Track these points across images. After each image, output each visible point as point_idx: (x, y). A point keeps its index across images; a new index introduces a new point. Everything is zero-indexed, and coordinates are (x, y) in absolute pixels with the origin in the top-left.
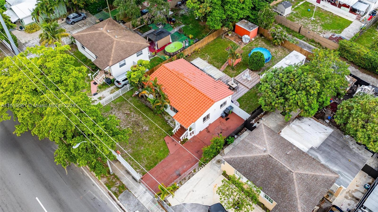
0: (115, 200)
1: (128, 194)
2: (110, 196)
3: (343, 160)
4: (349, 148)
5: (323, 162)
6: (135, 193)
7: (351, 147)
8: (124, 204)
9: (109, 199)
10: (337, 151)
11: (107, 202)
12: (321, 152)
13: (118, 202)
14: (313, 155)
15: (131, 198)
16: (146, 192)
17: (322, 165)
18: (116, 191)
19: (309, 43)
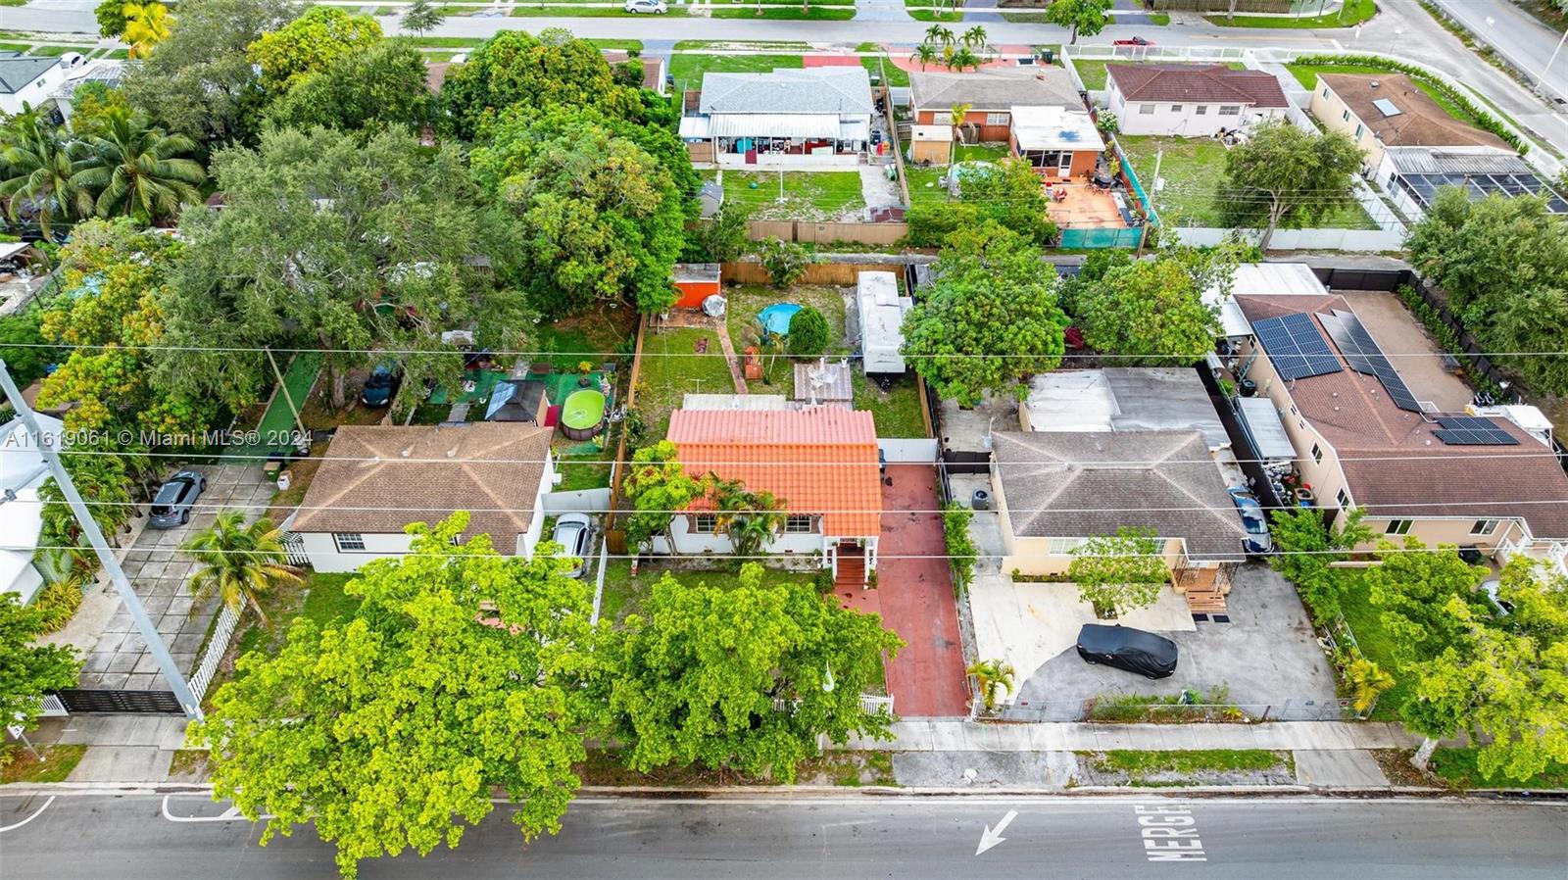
0: (897, 794)
1: (905, 759)
2: (878, 797)
3: (1176, 405)
4: (1157, 381)
5: (1155, 426)
6: (917, 745)
7: (1159, 378)
8: (926, 783)
9: (884, 802)
10: (1149, 397)
11: (890, 812)
12: (1133, 415)
13: (909, 790)
14: (1130, 426)
15: (921, 759)
16: (934, 727)
17: (1160, 433)
18: (878, 776)
19: (839, 252)
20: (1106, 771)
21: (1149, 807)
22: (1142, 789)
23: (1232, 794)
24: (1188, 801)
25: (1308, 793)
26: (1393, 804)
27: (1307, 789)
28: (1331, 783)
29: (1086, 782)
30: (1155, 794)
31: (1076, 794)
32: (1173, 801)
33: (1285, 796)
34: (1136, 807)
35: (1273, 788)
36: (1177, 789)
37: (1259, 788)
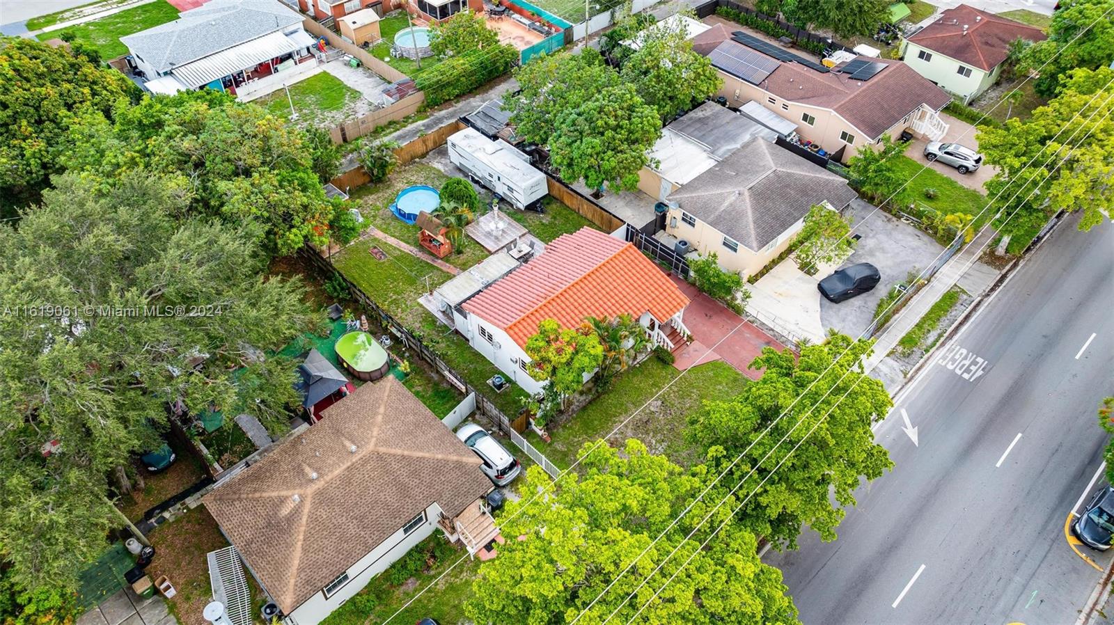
12: (720, 144)
20: (909, 354)
21: (944, 358)
22: (931, 351)
23: (961, 324)
24: (951, 342)
25: (982, 300)
26: (1011, 280)
27: (979, 298)
28: (984, 288)
29: (909, 368)
30: (937, 349)
31: (912, 378)
32: (947, 346)
33: (977, 308)
34: (940, 362)
35: (970, 308)
36: (942, 339)
37: (966, 312)
